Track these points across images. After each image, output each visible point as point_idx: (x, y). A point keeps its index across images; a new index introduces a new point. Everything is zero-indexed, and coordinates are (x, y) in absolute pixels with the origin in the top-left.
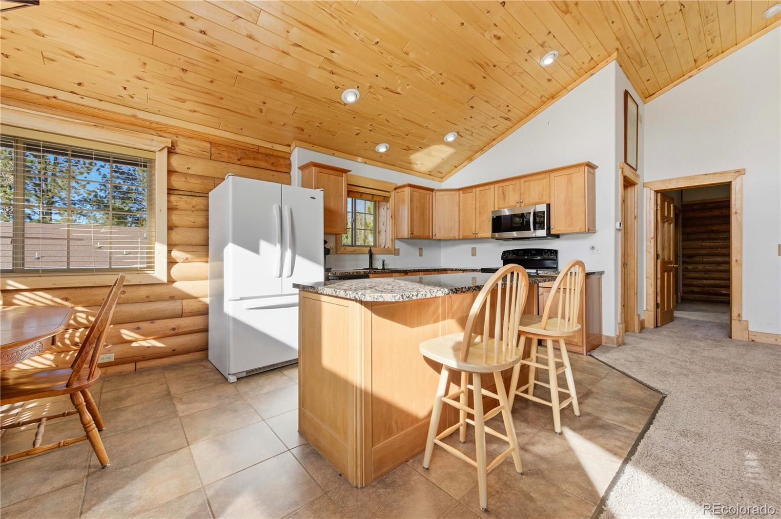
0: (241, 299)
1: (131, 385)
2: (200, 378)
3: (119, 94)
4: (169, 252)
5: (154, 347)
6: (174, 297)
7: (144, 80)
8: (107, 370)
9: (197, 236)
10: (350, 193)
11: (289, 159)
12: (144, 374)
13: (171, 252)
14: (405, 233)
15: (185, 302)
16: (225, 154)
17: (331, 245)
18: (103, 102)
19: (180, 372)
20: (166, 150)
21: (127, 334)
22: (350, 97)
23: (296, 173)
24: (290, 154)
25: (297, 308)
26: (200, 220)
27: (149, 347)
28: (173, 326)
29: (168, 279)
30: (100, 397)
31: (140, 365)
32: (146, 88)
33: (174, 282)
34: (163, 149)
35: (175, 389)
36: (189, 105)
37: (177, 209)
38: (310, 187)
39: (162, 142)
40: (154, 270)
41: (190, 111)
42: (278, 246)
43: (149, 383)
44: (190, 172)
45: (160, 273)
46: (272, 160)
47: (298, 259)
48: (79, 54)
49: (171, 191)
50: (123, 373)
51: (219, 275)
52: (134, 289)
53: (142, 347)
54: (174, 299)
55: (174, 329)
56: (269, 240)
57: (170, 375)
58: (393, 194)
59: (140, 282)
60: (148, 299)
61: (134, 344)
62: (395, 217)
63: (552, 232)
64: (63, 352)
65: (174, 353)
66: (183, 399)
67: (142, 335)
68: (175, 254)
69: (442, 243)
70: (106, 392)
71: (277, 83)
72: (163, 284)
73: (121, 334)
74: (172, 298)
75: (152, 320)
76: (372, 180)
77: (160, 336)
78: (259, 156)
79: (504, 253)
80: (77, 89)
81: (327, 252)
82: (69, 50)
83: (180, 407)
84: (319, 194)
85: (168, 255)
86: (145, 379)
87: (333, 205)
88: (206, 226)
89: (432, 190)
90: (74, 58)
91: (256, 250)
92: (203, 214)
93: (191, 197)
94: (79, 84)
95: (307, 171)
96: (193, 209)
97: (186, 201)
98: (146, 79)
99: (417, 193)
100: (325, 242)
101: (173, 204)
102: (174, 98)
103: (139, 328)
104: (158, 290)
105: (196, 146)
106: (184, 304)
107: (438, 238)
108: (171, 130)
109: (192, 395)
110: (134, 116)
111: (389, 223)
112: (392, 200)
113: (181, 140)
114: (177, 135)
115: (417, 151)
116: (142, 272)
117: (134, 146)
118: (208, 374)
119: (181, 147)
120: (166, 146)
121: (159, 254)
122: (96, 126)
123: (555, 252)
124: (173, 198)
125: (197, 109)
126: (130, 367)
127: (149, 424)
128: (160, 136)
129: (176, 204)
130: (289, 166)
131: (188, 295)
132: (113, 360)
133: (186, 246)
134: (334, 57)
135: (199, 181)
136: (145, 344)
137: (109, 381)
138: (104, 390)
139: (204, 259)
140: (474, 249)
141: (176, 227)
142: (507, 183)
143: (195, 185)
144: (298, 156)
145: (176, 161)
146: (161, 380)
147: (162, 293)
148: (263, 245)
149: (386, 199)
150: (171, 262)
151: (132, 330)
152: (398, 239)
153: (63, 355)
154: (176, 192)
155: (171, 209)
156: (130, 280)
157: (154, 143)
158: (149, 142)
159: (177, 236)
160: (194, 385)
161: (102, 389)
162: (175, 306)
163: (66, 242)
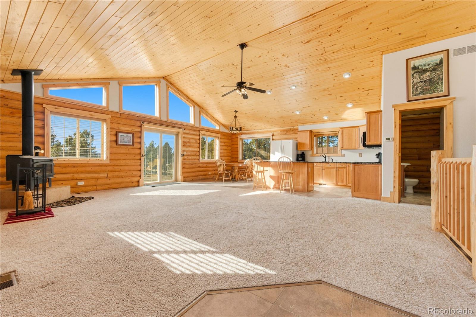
16: (283, 133)
44: (276, 139)
56: (278, 151)
78: (291, 131)
87: (303, 142)
89: (357, 127)
99: (346, 130)
105: (277, 133)
107: (360, 148)
113: (274, 132)
120: (272, 135)
128: (271, 133)
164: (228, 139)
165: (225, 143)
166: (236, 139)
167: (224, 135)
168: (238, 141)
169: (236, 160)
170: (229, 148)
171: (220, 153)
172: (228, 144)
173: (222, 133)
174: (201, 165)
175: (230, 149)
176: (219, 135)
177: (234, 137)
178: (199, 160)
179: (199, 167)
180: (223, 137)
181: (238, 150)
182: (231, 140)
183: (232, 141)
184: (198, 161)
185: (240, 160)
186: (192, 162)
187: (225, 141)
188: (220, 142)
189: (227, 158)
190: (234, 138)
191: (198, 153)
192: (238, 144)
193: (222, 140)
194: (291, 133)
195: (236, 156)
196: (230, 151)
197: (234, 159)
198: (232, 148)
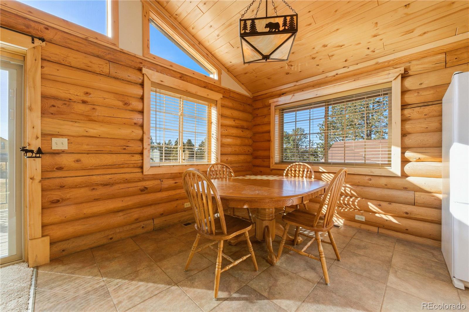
1: (370, 241)
2: (423, 262)
3: (365, 55)
4: (403, 153)
5: (391, 221)
6: (407, 189)
7: (379, 35)
8: (361, 225)
12: (382, 238)
13: (404, 154)
15: (417, 194)
18: (358, 64)
19: (408, 249)
20: (400, 77)
21: (372, 206)
26: (434, 125)
27: (387, 220)
28: (406, 211)
29: (401, 174)
30: (350, 240)
31: (382, 231)
32: (381, 40)
33: (407, 176)
34: (397, 77)
35: (397, 260)
36: (418, 32)
37: (409, 120)
39: (396, 72)
40: (391, 167)
41: (420, 35)
43: (381, 246)
44: (423, 86)
45: (396, 169)
48: (341, 44)
49: (404, 106)
50: (370, 231)
52: (377, 178)
53: (382, 218)
54: (407, 190)
55: (407, 213)
57: (399, 248)
59: (381, 174)
60: (386, 187)
61: (377, 215)
64: (341, 207)
65: (406, 231)
66: (398, 273)
67: (382, 210)
68: (408, 154)
70: (355, 239)
72: (398, 177)
73: (368, 205)
74: (405, 189)
75: (390, 202)
77: (396, 215)
80: (346, 64)
82: (337, 46)
83: (392, 278)
85: (401, 156)
86: (381, 242)
88: (439, 130)
90: (340, 48)
92: (436, 119)
93: (424, 107)
94: (346, 61)
96: (426, 117)
97: (418, 112)
98: (380, 34)
101: (406, 116)
102: (405, 33)
103: (380, 205)
104: (394, 181)
105: (429, 62)
106: (416, 195)
108: (404, 60)
109: (407, 274)
113: (413, 64)
114: (409, 61)
116: (382, 167)
117: (378, 83)
118: (433, 264)
119: (415, 68)
120: (400, 74)
121: (394, 155)
122: (355, 80)
124: (407, 112)
125: (426, 30)
126: (375, 229)
127: (364, 275)
128: (396, 68)
129: (409, 116)
131: (420, 188)
132: (364, 221)
133: (418, 148)
135: (432, 92)
136: (384, 217)
137: (360, 232)
138: (355, 237)
139: (438, 159)
141: (409, 133)
143: (428, 96)
145: (409, 83)
146: (390, 248)
147: (396, 184)
150: (405, 161)
151: (376, 205)
153: (340, 208)
154: (409, 107)
155: (404, 120)
156: (374, 172)
157: (390, 76)
158: (386, 76)
159: (410, 141)
160: (414, 266)
161: (354, 236)
162: (409, 195)
164: (244, 111)
165: (235, 119)
166: (265, 111)
167: (232, 99)
168: (269, 114)
169: (265, 164)
170: (248, 134)
171: (222, 145)
172: (245, 124)
173: (227, 94)
174: (149, 184)
175: (249, 136)
176: (218, 96)
177: (259, 104)
178: (142, 167)
179: (144, 190)
180: (228, 103)
181: (270, 137)
182: (251, 113)
183: (255, 116)
184: (140, 170)
185: (276, 164)
186: (109, 177)
187: (236, 114)
188: (222, 116)
189: (242, 158)
190: (259, 109)
191: (140, 143)
192: (269, 123)
193: (228, 112)
195: (265, 153)
196: (250, 142)
197: (258, 162)
198: (255, 134)
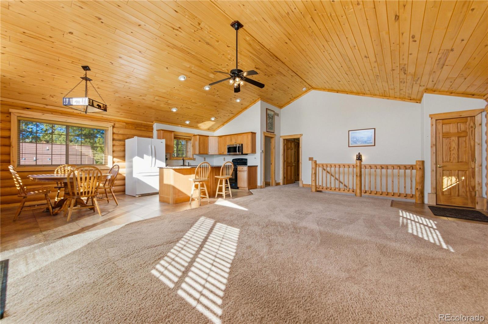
0: (140, 173)
4: (113, 159)
9: (121, 154)
10: (175, 138)
11: (152, 127)
14: (197, 152)
16: (131, 126)
17: (168, 157)
20: (112, 127)
22: (174, 110)
23: (155, 133)
24: (153, 125)
25: (158, 176)
26: (122, 149)
38: (160, 139)
39: (111, 124)
40: (108, 165)
42: (151, 157)
44: (119, 133)
45: (110, 166)
46: (147, 128)
47: (157, 160)
49: (113, 140)
51: (131, 167)
56: (147, 154)
58: (193, 138)
62: (194, 146)
63: (243, 153)
68: (115, 159)
69: (214, 156)
71: (150, 108)
76: (185, 133)
78: (142, 126)
79: (233, 160)
81: (166, 159)
84: (164, 141)
87: (169, 143)
88: (124, 151)
89: (208, 136)
91: (143, 157)
92: (123, 147)
93: (120, 141)
95: (159, 132)
96: (120, 145)
97: (118, 143)
99: (202, 138)
100: (166, 156)
105: (121, 125)
107: (211, 154)
108: (113, 120)
110: (102, 117)
111: (191, 148)
112: (192, 140)
113: (116, 123)
114: (115, 121)
115: (201, 123)
116: (104, 166)
119: (117, 125)
121: (110, 160)
123: (246, 159)
124: (114, 142)
128: (110, 122)
129: (115, 144)
130: (153, 129)
131: (119, 173)
133: (118, 157)
134: (169, 102)
139: (124, 161)
140: (224, 158)
141: (115, 151)
142: (232, 136)
143: (121, 137)
144: (156, 126)
145: (115, 130)
148: (145, 156)
149: (190, 140)
150: (114, 162)
152: (195, 154)
154: (115, 140)
155: (113, 145)
156: (101, 168)
157: (108, 125)
158: (107, 125)
159: (116, 154)
163: (80, 156)
168: (9, 121)
194: (143, 129)
